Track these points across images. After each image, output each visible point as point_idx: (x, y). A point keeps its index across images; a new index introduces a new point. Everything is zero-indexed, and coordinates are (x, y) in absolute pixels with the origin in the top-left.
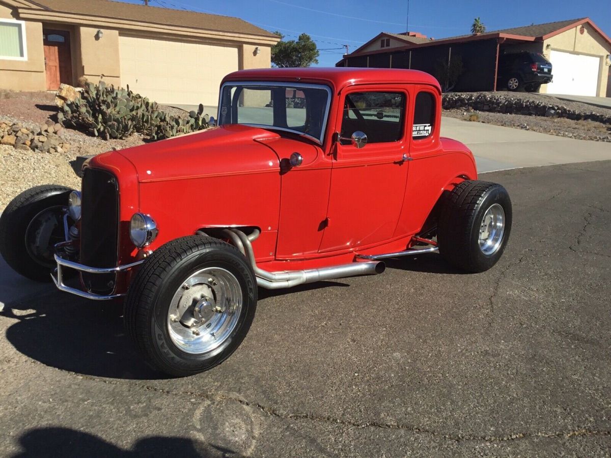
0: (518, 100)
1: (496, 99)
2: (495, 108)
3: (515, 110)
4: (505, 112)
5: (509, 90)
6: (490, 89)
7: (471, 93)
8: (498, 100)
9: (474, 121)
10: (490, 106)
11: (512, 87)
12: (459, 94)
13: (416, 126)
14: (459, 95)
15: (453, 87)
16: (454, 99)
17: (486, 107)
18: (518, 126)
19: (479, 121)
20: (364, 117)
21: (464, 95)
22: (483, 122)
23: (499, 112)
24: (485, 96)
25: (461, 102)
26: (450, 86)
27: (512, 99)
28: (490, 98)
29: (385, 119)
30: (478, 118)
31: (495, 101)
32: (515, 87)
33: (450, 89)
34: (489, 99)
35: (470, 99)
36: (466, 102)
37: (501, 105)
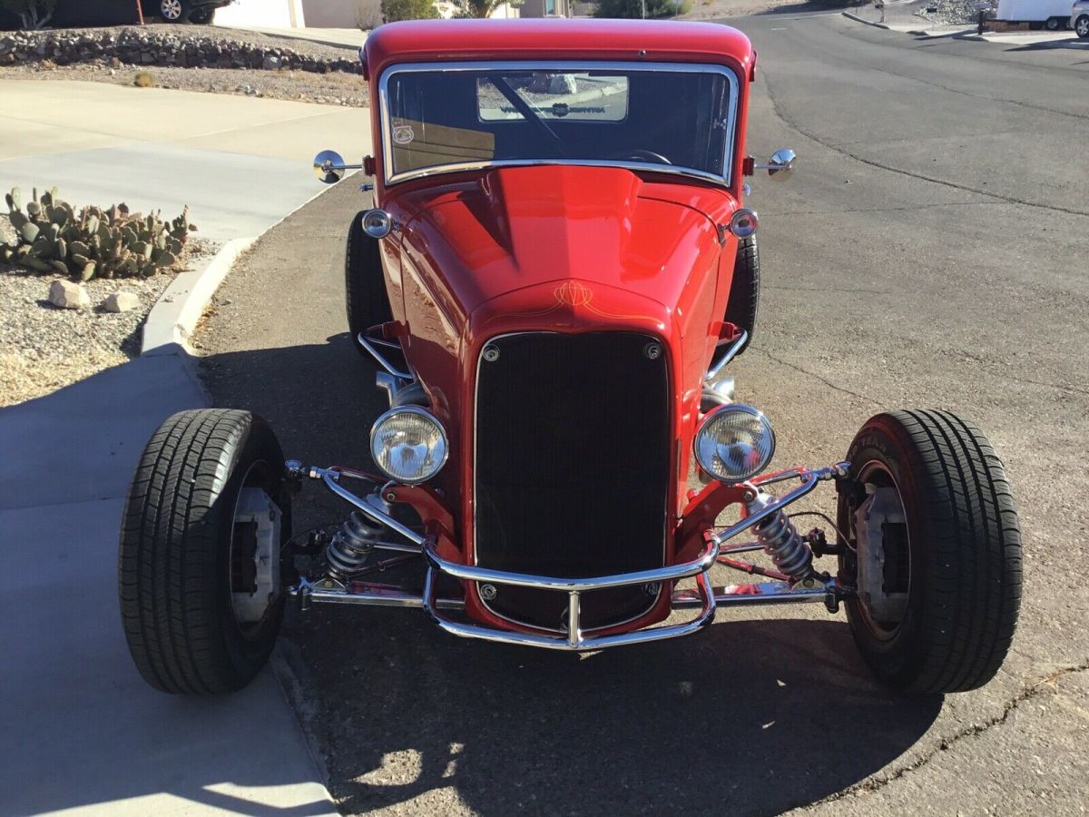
0: (204, 40)
1: (162, 38)
2: (165, 57)
3: (204, 61)
4: (189, 65)
5: (166, 20)
6: (135, 21)
7: (102, 29)
8: (164, 42)
9: (146, 86)
10: (152, 55)
11: (170, 14)
12: (78, 31)
14: (79, 35)
15: (49, 16)
16: (72, 43)
17: (145, 58)
18: (237, 90)
19: (157, 86)
21: (91, 34)
22: (165, 87)
23: (175, 65)
24: (135, 35)
25: (90, 49)
26: (41, 14)
27: (192, 39)
28: (149, 39)
29: (570, 116)
30: (152, 79)
31: (160, 44)
32: (177, 16)
33: (43, 21)
34: (146, 40)
35: (106, 41)
36: (101, 48)
37: (174, 51)
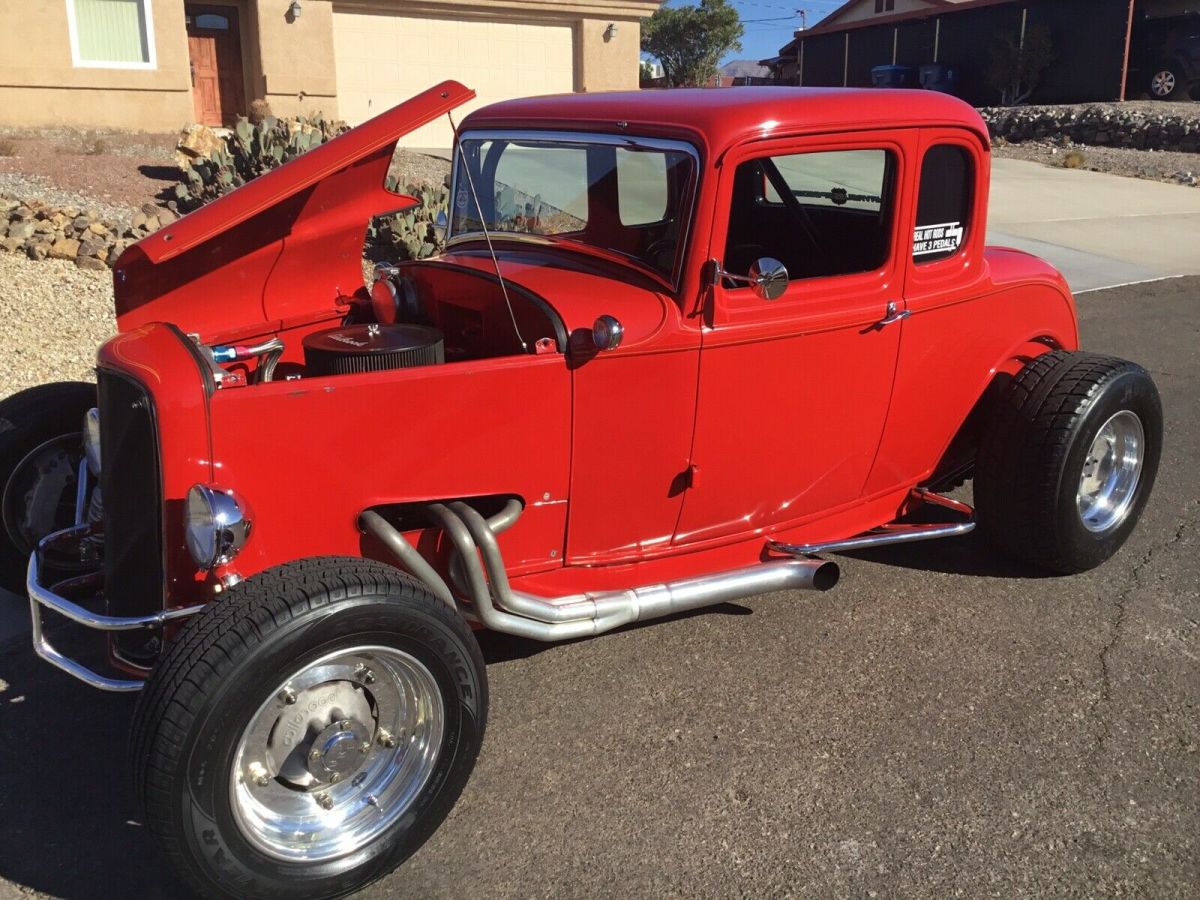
0: (1173, 119)
1: (1126, 116)
2: (1121, 137)
3: (1165, 142)
4: (1145, 147)
5: (1154, 97)
6: (1111, 97)
7: (1068, 106)
8: (1128, 119)
9: (1074, 167)
10: (1109, 134)
11: (1160, 90)
12: (1042, 108)
13: (924, 230)
14: (1041, 112)
15: (1029, 92)
16: (1031, 120)
17: (1101, 137)
18: (1173, 177)
19: (1085, 168)
20: (797, 198)
21: (1054, 112)
22: (1094, 170)
23: (1130, 146)
24: (1099, 113)
25: (1046, 126)
26: (1023, 90)
27: (1161, 118)
28: (1111, 117)
29: (850, 204)
30: (1082, 160)
31: (1121, 122)
32: (1167, 91)
33: (1023, 97)
34: (1108, 118)
35: (1067, 118)
36: (1058, 125)
37: (1135, 130)
